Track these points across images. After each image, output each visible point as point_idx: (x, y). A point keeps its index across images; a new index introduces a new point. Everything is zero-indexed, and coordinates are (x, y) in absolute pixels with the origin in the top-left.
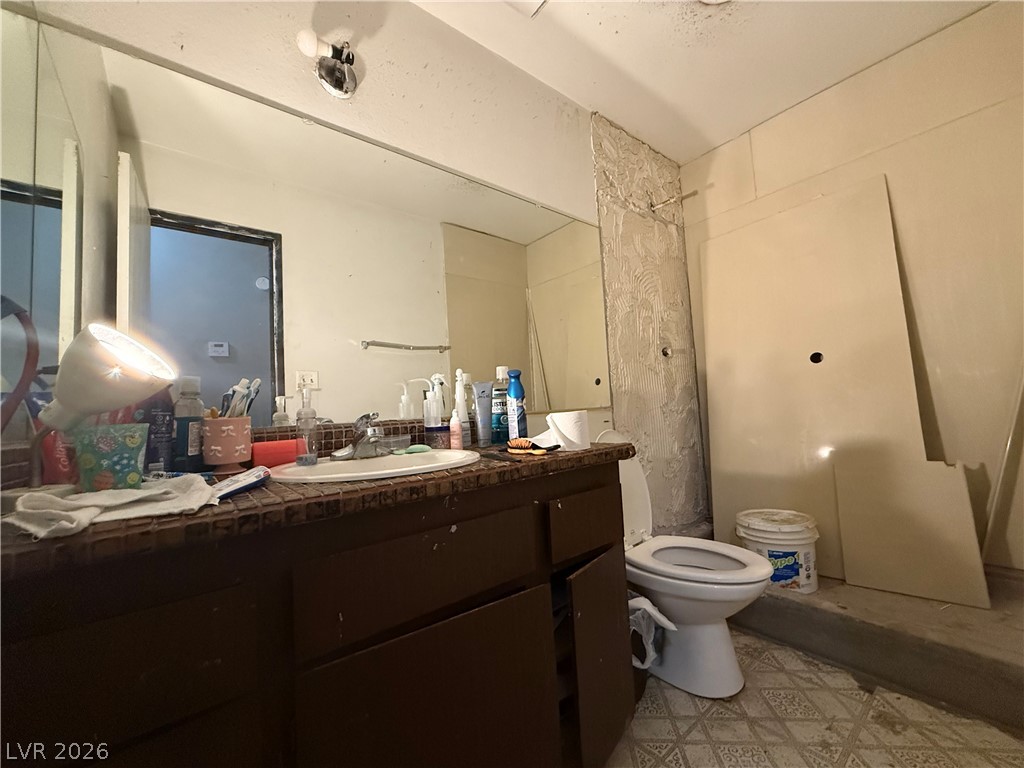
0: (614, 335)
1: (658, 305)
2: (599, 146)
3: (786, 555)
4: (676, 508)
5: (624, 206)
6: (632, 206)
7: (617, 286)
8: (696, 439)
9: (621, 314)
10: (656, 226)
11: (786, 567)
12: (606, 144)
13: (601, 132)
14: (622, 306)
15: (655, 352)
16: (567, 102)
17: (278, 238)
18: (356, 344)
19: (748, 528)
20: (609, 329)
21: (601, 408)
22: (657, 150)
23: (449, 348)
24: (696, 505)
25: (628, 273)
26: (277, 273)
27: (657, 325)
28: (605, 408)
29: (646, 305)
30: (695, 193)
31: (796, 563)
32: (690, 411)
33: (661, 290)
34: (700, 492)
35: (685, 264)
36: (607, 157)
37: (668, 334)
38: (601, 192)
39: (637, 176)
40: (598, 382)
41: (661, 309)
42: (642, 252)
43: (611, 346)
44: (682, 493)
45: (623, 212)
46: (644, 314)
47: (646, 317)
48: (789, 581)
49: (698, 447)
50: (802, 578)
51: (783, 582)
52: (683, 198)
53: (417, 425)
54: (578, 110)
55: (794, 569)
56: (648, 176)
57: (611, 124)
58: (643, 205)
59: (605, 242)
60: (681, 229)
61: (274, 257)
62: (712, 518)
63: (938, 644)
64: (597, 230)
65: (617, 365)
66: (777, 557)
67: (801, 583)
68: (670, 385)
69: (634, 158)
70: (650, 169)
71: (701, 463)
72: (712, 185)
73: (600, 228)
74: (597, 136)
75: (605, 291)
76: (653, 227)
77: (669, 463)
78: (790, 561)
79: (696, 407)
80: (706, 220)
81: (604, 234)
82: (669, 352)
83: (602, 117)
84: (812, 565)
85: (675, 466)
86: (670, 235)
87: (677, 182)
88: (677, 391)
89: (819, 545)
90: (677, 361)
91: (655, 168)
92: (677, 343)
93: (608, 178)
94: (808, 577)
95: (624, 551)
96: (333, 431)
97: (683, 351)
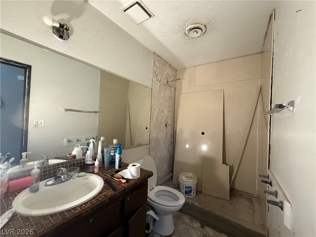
0: (152, 122)
1: (166, 111)
2: (154, 63)
3: (189, 187)
4: (164, 170)
5: (160, 82)
6: (162, 82)
7: (155, 106)
8: (172, 149)
9: (155, 115)
10: (168, 89)
11: (189, 191)
12: (157, 62)
13: (156, 59)
14: (156, 113)
15: (164, 125)
16: (146, 48)
17: (30, 67)
18: (62, 110)
19: (181, 180)
20: (151, 120)
21: (146, 144)
22: (171, 65)
23: (99, 112)
24: (169, 168)
25: (158, 103)
26: (28, 81)
27: (165, 117)
28: (147, 144)
29: (163, 112)
30: (180, 79)
31: (191, 189)
32: (171, 142)
33: (167, 107)
34: (171, 164)
35: (175, 99)
36: (156, 67)
37: (168, 120)
38: (153, 77)
39: (165, 72)
40: (147, 128)
41: (166, 113)
42: (163, 96)
43: (151, 125)
44: (166, 166)
45: (159, 84)
46: (162, 114)
47: (162, 115)
48: (189, 194)
49: (172, 152)
50: (192, 193)
51: (188, 194)
52: (176, 80)
53: (82, 161)
54: (149, 51)
55: (191, 191)
56: (168, 73)
57: (159, 56)
58: (165, 82)
59: (153, 93)
60: (175, 89)
61: (27, 75)
62: (173, 171)
63: (218, 216)
64: (151, 89)
65: (152, 131)
66: (187, 188)
67: (192, 195)
68: (166, 134)
69: (164, 67)
70: (168, 71)
71: (172, 156)
72: (184, 79)
73: (152, 89)
74: (154, 60)
75: (151, 108)
76: (167, 88)
77: (163, 157)
78: (190, 189)
79: (173, 140)
80: (182, 88)
81: (153, 91)
82: (167, 126)
83: (156, 54)
84: (195, 189)
85: (165, 158)
86: (172, 90)
87: (175, 75)
88: (168, 136)
89: (197, 185)
90: (169, 127)
91: (170, 70)
92: (170, 122)
93: (156, 73)
94: (194, 193)
95: (147, 193)
96: (47, 169)
97: (171, 124)
